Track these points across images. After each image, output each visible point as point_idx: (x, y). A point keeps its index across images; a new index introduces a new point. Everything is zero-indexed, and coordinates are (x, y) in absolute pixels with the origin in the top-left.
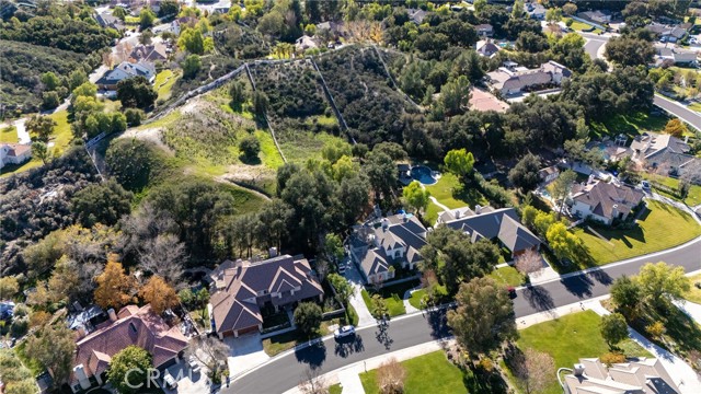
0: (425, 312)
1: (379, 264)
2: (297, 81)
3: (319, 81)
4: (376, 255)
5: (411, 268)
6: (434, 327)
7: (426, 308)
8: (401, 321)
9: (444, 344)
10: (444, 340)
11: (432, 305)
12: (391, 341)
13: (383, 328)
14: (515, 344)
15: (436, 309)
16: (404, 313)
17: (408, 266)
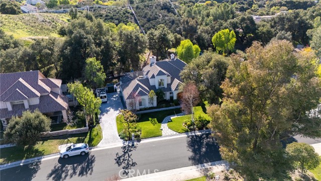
0: (185, 135)
1: (140, 89)
2: (117, 13)
3: (132, 14)
4: (138, 82)
5: (175, 98)
6: (194, 151)
7: (186, 132)
8: (153, 143)
9: (207, 170)
10: (207, 165)
11: (194, 130)
12: (134, 164)
13: (126, 150)
14: (310, 173)
15: (198, 133)
16: (160, 136)
17: (172, 98)
